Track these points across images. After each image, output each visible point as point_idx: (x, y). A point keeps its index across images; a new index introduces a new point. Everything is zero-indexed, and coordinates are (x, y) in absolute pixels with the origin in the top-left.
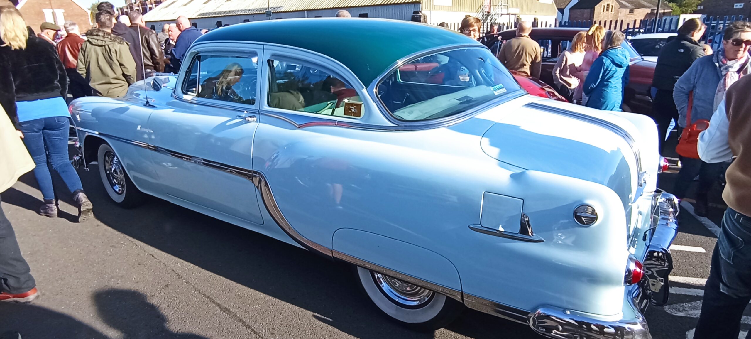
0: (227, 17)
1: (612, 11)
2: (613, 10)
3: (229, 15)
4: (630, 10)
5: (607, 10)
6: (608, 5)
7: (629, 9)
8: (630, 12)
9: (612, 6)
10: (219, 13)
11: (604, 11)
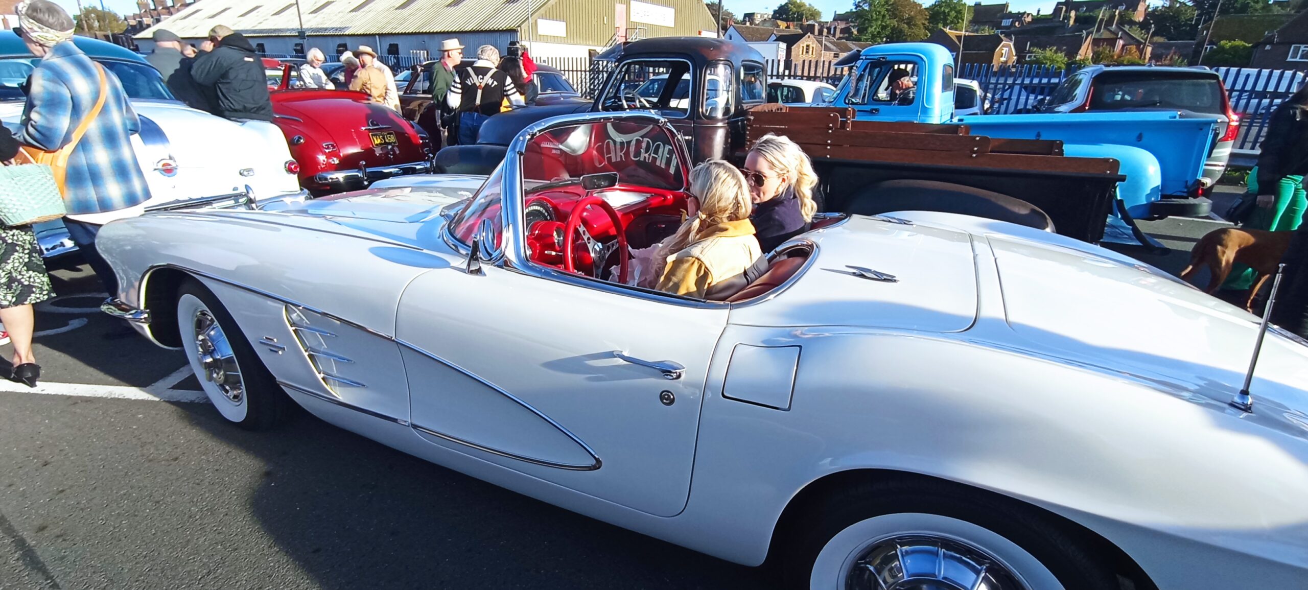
0: (271, 39)
1: (812, 54)
2: (814, 53)
3: (274, 34)
4: (835, 54)
5: (807, 52)
6: (808, 46)
7: (833, 53)
8: (835, 57)
9: (813, 48)
10: (261, 31)
11: (802, 54)
